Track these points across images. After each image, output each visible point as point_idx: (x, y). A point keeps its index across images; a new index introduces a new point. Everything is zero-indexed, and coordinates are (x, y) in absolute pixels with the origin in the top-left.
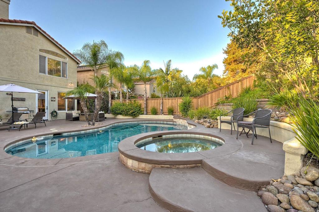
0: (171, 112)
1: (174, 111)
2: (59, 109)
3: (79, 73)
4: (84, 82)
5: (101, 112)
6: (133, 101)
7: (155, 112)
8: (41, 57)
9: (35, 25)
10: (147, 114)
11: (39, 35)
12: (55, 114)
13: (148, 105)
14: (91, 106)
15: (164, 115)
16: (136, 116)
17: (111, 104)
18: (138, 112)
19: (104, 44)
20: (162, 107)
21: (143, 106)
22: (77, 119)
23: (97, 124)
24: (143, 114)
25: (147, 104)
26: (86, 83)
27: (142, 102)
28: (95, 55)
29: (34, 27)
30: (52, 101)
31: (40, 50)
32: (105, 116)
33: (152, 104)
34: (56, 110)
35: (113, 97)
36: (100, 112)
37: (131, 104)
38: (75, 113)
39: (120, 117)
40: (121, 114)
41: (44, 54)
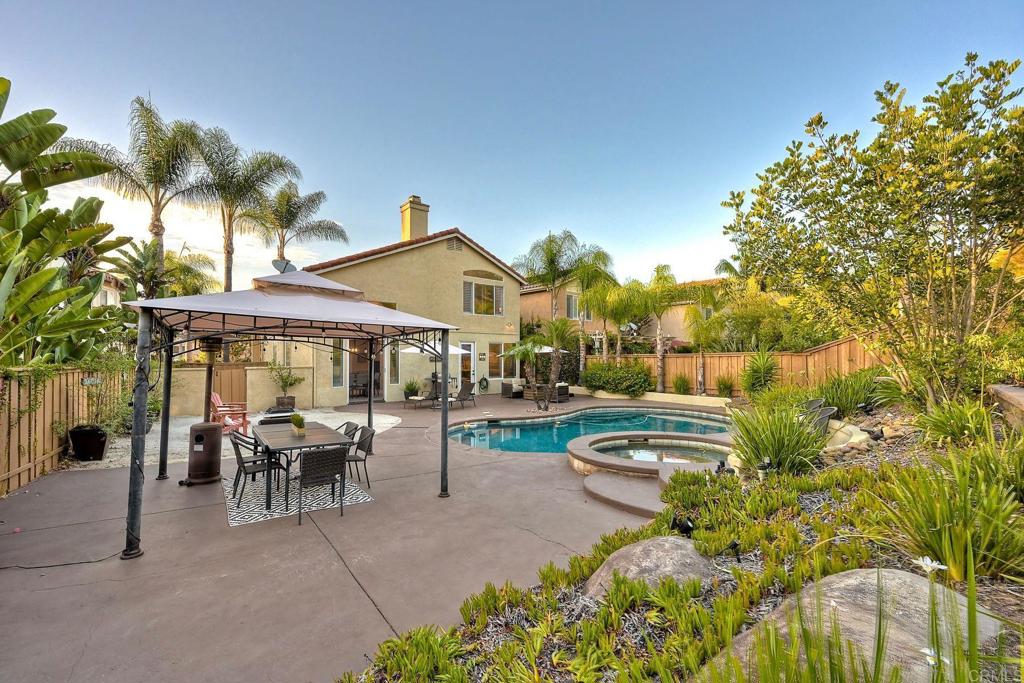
0: (726, 389)
1: (736, 388)
2: (492, 375)
3: (524, 297)
4: (533, 319)
5: (563, 384)
6: (631, 360)
7: (684, 388)
8: (465, 283)
9: (459, 232)
10: (664, 392)
11: (464, 247)
12: (485, 383)
13: (667, 368)
14: (546, 367)
15: (708, 395)
16: (637, 395)
17: (585, 364)
18: (641, 387)
19: (569, 237)
20: (704, 376)
21: (656, 372)
22: (519, 395)
23: (553, 409)
24: (654, 391)
25: (663, 368)
26: (536, 320)
27: (652, 362)
28: (552, 261)
29: (456, 237)
30: (480, 359)
31: (465, 273)
32: (570, 392)
33: (678, 366)
34: (487, 377)
35: (590, 349)
36: (558, 385)
37: (628, 366)
38: (516, 383)
39: (601, 394)
40: (603, 388)
41: (470, 279)
